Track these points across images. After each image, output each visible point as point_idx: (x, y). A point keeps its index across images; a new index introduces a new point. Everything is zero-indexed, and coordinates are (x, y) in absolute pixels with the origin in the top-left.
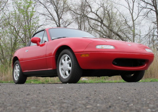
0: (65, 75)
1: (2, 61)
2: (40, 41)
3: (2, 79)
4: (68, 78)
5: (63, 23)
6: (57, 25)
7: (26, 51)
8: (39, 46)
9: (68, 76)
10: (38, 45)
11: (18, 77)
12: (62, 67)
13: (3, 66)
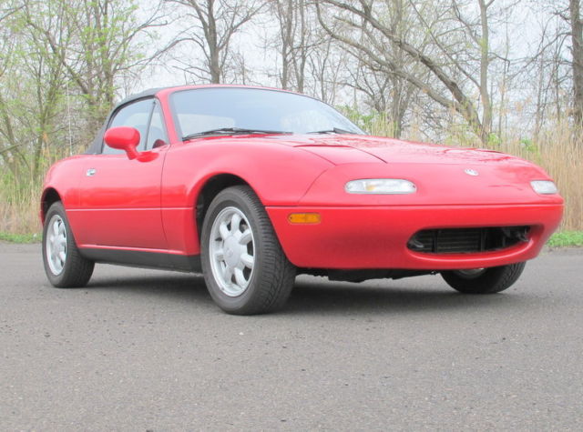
0: (230, 281)
1: (6, 159)
2: (136, 141)
3: (8, 227)
4: (243, 293)
5: (225, 15)
6: (204, 23)
7: (88, 174)
8: (135, 161)
9: (244, 287)
10: (132, 156)
11: (62, 263)
12: (221, 251)
13: (11, 179)
